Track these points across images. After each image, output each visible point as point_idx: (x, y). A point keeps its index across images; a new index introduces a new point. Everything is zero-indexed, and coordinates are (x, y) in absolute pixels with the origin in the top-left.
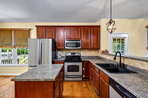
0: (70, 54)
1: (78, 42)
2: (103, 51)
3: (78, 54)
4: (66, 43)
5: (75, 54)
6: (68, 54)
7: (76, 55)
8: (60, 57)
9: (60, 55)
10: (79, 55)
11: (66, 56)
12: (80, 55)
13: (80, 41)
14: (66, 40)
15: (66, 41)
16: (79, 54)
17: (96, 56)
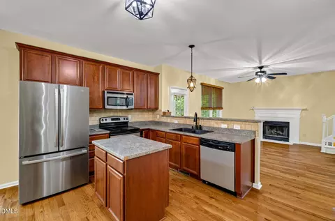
0: (109, 120)
1: (129, 96)
2: (164, 113)
3: (124, 119)
5: (119, 119)
6: (106, 120)
7: (122, 120)
10: (126, 121)
11: (100, 124)
12: (128, 121)
13: (132, 94)
14: (106, 91)
15: (108, 93)
16: (126, 118)
17: (151, 122)
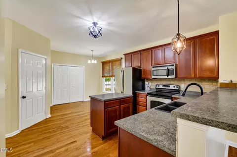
0: (161, 87)
1: (170, 68)
3: (174, 87)
4: (153, 71)
5: (169, 86)
6: (159, 86)
7: (171, 87)
8: (149, 89)
9: (148, 87)
10: (176, 88)
11: (156, 88)
12: (178, 89)
13: (173, 65)
14: (152, 67)
16: (176, 86)
